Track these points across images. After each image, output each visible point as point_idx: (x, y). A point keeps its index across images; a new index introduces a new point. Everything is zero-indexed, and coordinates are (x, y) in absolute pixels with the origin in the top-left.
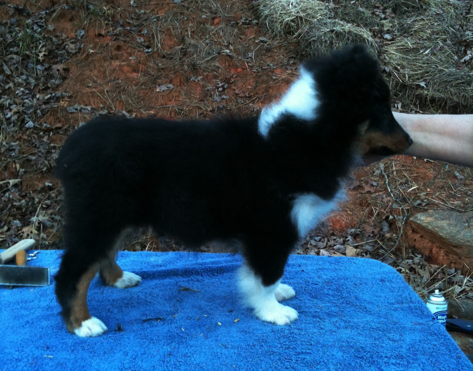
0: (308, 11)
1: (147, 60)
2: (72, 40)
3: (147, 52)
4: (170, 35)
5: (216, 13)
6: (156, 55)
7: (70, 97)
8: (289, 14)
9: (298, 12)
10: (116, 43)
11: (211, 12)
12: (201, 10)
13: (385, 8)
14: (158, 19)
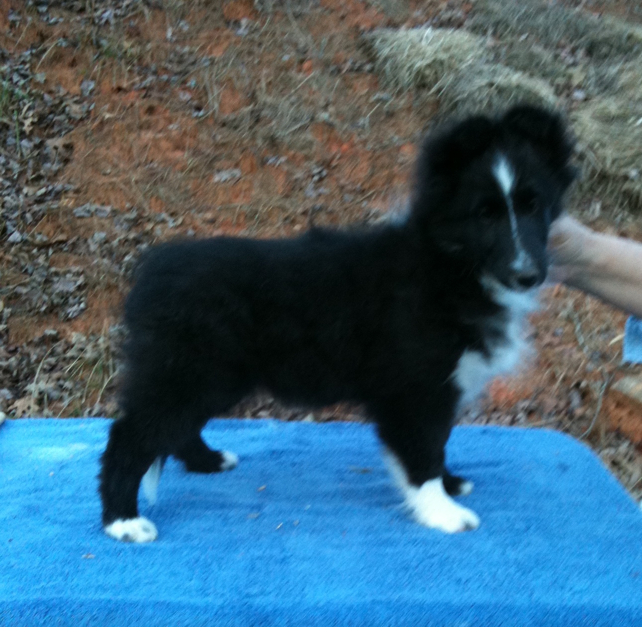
0: (452, 49)
1: (197, 129)
2: (76, 99)
3: (197, 117)
4: (233, 89)
5: (305, 52)
6: (210, 122)
7: (77, 191)
8: (421, 55)
9: (436, 52)
10: (147, 103)
11: (298, 51)
12: (280, 47)
13: (576, 48)
14: (213, 62)
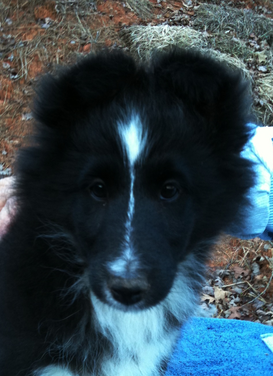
0: (181, 39)
1: (13, 86)
3: (13, 79)
4: (38, 61)
5: (85, 39)
6: (22, 82)
8: (161, 42)
9: (171, 40)
11: (81, 38)
12: (70, 36)
13: (260, 40)
14: (25, 44)
